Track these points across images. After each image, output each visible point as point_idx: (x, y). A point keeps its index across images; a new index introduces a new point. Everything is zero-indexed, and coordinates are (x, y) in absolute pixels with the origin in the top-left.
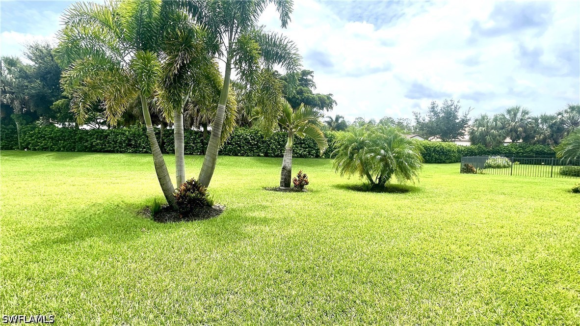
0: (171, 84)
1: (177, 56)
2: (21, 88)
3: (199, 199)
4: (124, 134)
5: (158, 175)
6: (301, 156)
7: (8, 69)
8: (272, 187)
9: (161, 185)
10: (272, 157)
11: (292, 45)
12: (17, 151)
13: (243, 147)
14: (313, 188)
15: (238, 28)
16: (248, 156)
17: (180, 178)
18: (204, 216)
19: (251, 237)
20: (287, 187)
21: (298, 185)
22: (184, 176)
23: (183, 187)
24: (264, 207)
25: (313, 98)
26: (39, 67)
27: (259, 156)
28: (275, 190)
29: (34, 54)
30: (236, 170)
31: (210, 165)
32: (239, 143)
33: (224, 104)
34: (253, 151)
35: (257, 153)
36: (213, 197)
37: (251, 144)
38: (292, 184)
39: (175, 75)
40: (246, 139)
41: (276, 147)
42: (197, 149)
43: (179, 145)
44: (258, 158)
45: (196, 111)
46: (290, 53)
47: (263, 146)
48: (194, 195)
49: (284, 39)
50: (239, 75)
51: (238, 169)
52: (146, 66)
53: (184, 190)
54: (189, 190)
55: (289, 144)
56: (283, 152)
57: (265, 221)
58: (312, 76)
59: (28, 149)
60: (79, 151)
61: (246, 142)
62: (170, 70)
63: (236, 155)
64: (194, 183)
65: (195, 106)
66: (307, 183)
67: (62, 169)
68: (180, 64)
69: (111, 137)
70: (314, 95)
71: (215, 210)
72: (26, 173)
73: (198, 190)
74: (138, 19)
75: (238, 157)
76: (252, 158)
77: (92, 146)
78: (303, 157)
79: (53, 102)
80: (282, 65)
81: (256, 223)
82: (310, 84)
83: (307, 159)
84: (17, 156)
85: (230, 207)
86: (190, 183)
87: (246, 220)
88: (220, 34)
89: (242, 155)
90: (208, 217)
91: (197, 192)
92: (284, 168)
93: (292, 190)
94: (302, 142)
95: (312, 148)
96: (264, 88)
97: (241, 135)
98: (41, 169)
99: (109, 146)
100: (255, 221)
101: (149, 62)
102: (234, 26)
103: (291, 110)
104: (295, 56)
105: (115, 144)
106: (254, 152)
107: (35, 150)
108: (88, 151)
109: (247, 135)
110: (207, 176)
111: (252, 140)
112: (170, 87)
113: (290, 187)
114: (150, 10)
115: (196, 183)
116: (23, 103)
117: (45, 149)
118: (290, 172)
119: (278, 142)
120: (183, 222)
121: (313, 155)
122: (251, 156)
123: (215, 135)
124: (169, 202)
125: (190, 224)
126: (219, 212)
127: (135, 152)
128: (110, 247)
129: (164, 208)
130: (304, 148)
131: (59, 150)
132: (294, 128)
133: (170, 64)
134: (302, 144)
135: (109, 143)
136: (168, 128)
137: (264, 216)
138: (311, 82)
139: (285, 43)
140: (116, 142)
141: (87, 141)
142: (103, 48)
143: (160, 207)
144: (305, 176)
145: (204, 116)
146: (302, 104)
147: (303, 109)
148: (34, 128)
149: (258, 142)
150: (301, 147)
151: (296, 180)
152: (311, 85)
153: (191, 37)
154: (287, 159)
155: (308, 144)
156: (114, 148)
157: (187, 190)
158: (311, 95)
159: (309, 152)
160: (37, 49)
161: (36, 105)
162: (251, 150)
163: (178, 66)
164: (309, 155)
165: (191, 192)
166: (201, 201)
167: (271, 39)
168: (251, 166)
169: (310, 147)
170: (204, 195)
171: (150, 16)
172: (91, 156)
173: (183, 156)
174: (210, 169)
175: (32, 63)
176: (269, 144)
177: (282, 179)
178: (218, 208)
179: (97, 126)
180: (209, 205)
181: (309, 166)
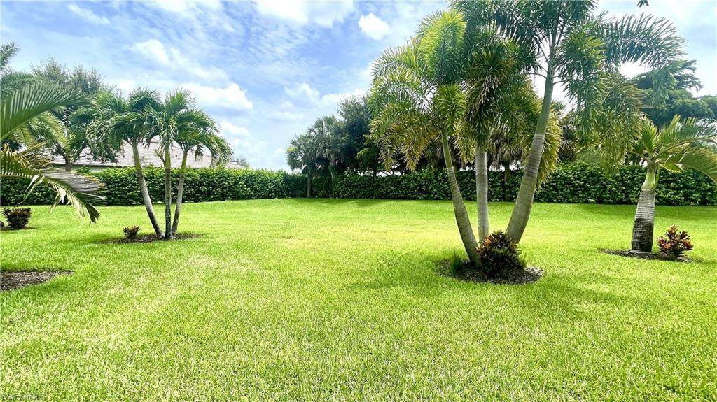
0: (476, 117)
1: (483, 82)
2: (336, 142)
3: (508, 258)
4: (416, 180)
5: (458, 225)
6: (668, 202)
7: (327, 127)
8: (616, 248)
9: (462, 236)
10: (610, 203)
11: (663, 25)
12: (331, 199)
13: (562, 190)
14: (701, 256)
15: (563, 26)
16: (569, 202)
17: (483, 229)
18: (515, 280)
19: (591, 319)
20: (645, 250)
21: (669, 249)
22: (488, 228)
23: (487, 241)
24: (606, 279)
25: (696, 105)
26: (349, 121)
27: (587, 202)
28: (622, 253)
29: (345, 110)
30: (551, 221)
31: (523, 214)
32: (554, 184)
33: (542, 133)
34: (578, 195)
35: (583, 198)
36: (525, 255)
37: (573, 185)
38: (655, 246)
39: (481, 105)
40: (565, 179)
41: (618, 188)
42: (496, 194)
43: (483, 189)
44: (587, 205)
45: (495, 147)
46: (659, 40)
47: (594, 188)
48: (502, 251)
49: (646, 20)
50: (567, 91)
51: (555, 220)
52: (450, 100)
53: (490, 245)
54: (495, 244)
55: (650, 182)
56: (630, 196)
57: (611, 299)
58: (693, 69)
59: (339, 197)
60: (376, 198)
61: (565, 183)
62: (475, 100)
63: (551, 201)
64: (501, 236)
65: (494, 141)
66: (689, 247)
67: (364, 216)
68: (487, 91)
69: (404, 183)
70: (696, 99)
71: (528, 274)
72: (338, 219)
73: (506, 246)
74: (441, 51)
75: (553, 204)
76: (577, 205)
77: (387, 193)
78: (673, 205)
79: (357, 152)
80: (643, 61)
81: (595, 300)
82: (687, 83)
83: (680, 208)
84: (331, 202)
85: (550, 272)
86: (496, 236)
87: (578, 293)
88: (537, 42)
89: (560, 201)
90: (520, 282)
91: (506, 248)
92: (639, 222)
93: (655, 257)
94: (671, 179)
95: (693, 189)
96: (608, 101)
97: (558, 174)
98: (348, 215)
99: (402, 193)
100: (594, 297)
101: (453, 96)
102: (559, 25)
103: (654, 129)
104: (669, 42)
105: (408, 190)
106: (578, 197)
107: (343, 197)
108: (383, 199)
109: (567, 173)
110: (518, 227)
111: (576, 179)
112: (474, 121)
113: (650, 251)
114: (454, 35)
115: (504, 236)
116: (337, 155)
117: (351, 197)
118: (650, 227)
119: (622, 181)
120: (489, 284)
121: (695, 201)
122: (573, 203)
123: (530, 175)
124: (471, 258)
125: (498, 288)
126: (534, 277)
127: (426, 199)
128: (414, 300)
129: (464, 264)
130: (673, 189)
131: (360, 198)
132: (658, 157)
133: (475, 94)
134: (670, 182)
135: (401, 189)
136: (461, 170)
137: (608, 291)
138: (689, 80)
139: (649, 26)
140: (408, 188)
141: (383, 188)
142: (407, 91)
143: (460, 262)
144: (683, 236)
145: (506, 151)
146: (676, 118)
147: (679, 125)
148: (343, 178)
149: (585, 181)
150: (668, 187)
151: (664, 241)
152: (691, 84)
153: (501, 56)
154: (645, 208)
155: (682, 183)
156: (407, 194)
157: (493, 244)
158: (689, 101)
159: (686, 197)
160: (347, 105)
161: (346, 157)
162: (574, 194)
163: (485, 94)
164: (686, 199)
165: (498, 248)
166: (511, 260)
167: (622, 27)
168: (576, 217)
169: (685, 186)
170: (514, 252)
171: (454, 43)
172: (386, 203)
173: (486, 202)
174: (522, 220)
175: (342, 119)
176: (604, 185)
177: (635, 237)
178: (532, 272)
179: (392, 172)
180: (520, 266)
181: (686, 220)
